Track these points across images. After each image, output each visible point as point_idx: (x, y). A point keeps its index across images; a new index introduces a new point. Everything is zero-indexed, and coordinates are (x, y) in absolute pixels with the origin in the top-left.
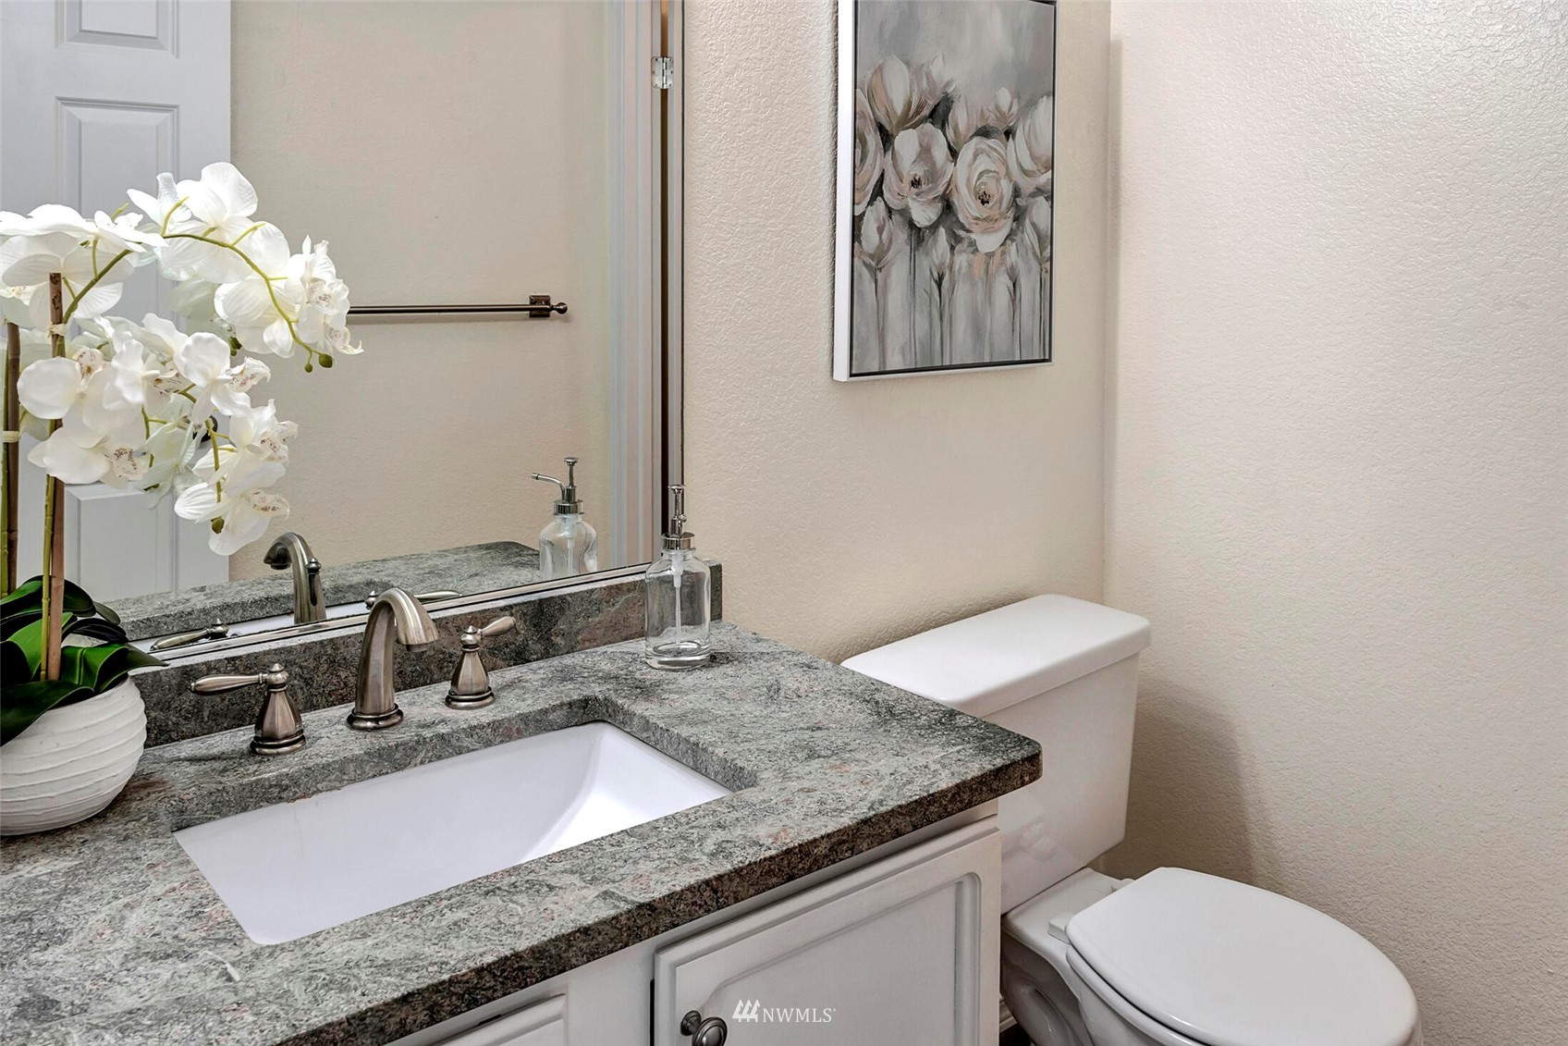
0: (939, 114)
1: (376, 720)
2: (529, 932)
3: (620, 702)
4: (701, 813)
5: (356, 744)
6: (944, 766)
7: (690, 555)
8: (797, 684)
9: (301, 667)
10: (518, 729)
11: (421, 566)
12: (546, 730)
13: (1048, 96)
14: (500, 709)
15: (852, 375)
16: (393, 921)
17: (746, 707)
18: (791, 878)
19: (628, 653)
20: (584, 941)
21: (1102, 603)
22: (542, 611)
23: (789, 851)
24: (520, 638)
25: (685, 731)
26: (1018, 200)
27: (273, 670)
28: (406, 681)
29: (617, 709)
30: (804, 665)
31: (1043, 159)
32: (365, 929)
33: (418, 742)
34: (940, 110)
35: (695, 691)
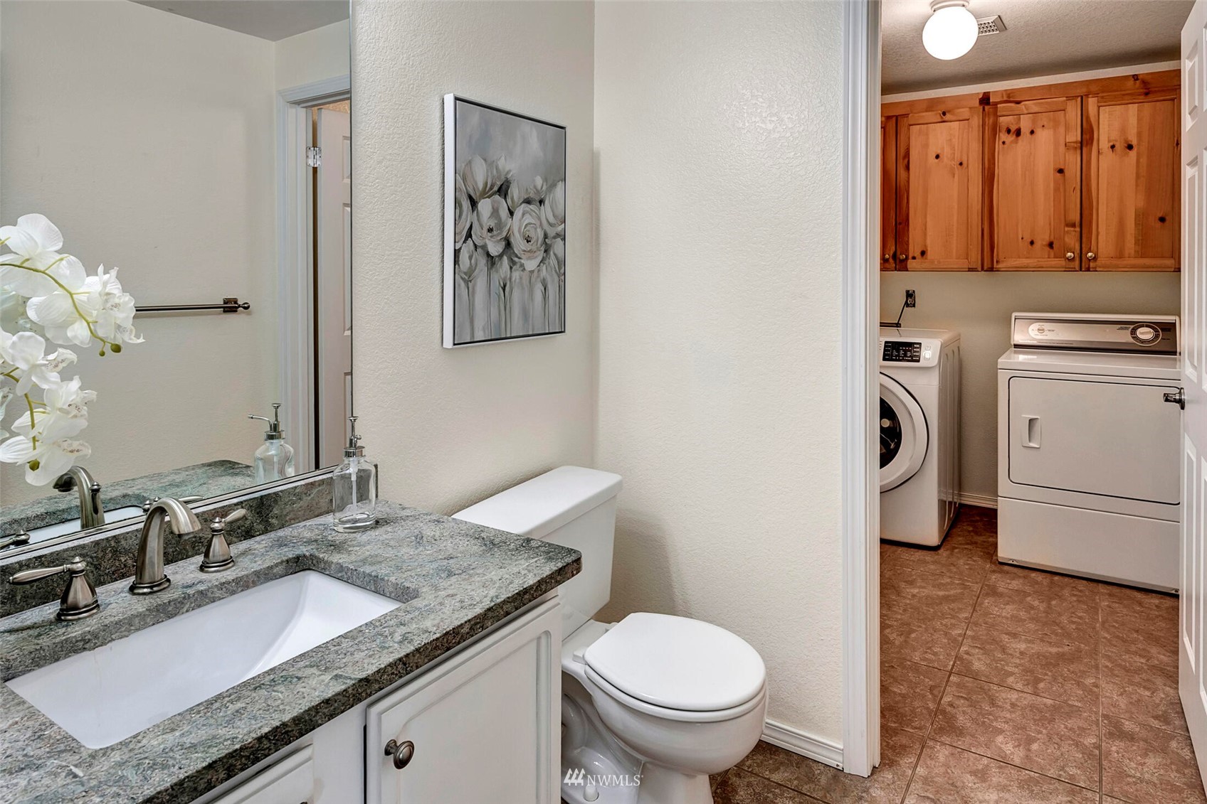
0: (503, 190)
1: (151, 587)
2: (289, 708)
3: (321, 556)
4: (388, 618)
5: (139, 605)
6: (529, 571)
7: (362, 460)
8: (433, 533)
9: (92, 557)
10: (253, 581)
11: (162, 481)
12: (272, 579)
13: (562, 181)
14: (239, 569)
15: (454, 344)
16: (192, 718)
17: (404, 550)
18: (448, 649)
19: (321, 525)
20: (326, 708)
21: (593, 468)
22: (263, 504)
23: (447, 633)
24: (248, 522)
25: (368, 569)
26: (547, 240)
27: (75, 561)
28: (170, 558)
29: (319, 560)
30: (435, 521)
31: (560, 217)
32: (172, 725)
33: (184, 598)
34: (504, 187)
35: (370, 544)
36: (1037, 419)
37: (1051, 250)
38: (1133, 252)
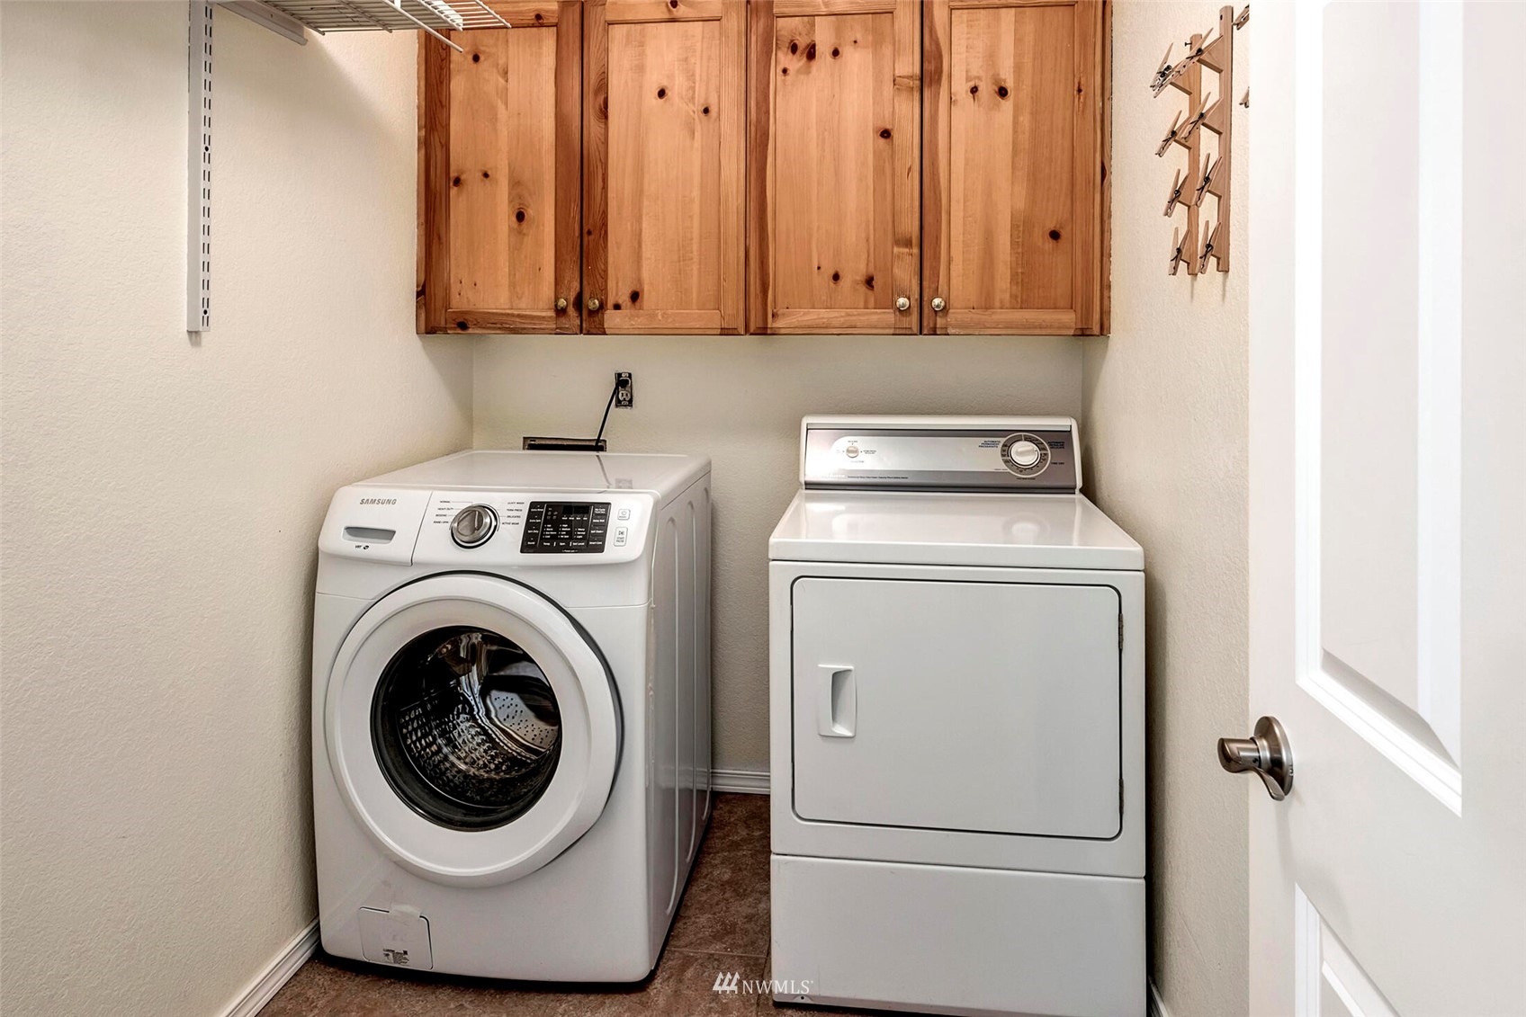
36: (850, 670)
37: (870, 292)
38: (1007, 296)
